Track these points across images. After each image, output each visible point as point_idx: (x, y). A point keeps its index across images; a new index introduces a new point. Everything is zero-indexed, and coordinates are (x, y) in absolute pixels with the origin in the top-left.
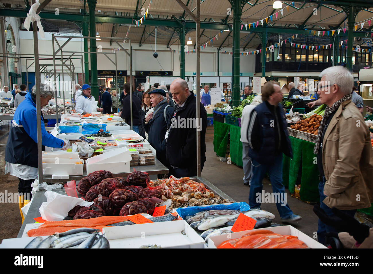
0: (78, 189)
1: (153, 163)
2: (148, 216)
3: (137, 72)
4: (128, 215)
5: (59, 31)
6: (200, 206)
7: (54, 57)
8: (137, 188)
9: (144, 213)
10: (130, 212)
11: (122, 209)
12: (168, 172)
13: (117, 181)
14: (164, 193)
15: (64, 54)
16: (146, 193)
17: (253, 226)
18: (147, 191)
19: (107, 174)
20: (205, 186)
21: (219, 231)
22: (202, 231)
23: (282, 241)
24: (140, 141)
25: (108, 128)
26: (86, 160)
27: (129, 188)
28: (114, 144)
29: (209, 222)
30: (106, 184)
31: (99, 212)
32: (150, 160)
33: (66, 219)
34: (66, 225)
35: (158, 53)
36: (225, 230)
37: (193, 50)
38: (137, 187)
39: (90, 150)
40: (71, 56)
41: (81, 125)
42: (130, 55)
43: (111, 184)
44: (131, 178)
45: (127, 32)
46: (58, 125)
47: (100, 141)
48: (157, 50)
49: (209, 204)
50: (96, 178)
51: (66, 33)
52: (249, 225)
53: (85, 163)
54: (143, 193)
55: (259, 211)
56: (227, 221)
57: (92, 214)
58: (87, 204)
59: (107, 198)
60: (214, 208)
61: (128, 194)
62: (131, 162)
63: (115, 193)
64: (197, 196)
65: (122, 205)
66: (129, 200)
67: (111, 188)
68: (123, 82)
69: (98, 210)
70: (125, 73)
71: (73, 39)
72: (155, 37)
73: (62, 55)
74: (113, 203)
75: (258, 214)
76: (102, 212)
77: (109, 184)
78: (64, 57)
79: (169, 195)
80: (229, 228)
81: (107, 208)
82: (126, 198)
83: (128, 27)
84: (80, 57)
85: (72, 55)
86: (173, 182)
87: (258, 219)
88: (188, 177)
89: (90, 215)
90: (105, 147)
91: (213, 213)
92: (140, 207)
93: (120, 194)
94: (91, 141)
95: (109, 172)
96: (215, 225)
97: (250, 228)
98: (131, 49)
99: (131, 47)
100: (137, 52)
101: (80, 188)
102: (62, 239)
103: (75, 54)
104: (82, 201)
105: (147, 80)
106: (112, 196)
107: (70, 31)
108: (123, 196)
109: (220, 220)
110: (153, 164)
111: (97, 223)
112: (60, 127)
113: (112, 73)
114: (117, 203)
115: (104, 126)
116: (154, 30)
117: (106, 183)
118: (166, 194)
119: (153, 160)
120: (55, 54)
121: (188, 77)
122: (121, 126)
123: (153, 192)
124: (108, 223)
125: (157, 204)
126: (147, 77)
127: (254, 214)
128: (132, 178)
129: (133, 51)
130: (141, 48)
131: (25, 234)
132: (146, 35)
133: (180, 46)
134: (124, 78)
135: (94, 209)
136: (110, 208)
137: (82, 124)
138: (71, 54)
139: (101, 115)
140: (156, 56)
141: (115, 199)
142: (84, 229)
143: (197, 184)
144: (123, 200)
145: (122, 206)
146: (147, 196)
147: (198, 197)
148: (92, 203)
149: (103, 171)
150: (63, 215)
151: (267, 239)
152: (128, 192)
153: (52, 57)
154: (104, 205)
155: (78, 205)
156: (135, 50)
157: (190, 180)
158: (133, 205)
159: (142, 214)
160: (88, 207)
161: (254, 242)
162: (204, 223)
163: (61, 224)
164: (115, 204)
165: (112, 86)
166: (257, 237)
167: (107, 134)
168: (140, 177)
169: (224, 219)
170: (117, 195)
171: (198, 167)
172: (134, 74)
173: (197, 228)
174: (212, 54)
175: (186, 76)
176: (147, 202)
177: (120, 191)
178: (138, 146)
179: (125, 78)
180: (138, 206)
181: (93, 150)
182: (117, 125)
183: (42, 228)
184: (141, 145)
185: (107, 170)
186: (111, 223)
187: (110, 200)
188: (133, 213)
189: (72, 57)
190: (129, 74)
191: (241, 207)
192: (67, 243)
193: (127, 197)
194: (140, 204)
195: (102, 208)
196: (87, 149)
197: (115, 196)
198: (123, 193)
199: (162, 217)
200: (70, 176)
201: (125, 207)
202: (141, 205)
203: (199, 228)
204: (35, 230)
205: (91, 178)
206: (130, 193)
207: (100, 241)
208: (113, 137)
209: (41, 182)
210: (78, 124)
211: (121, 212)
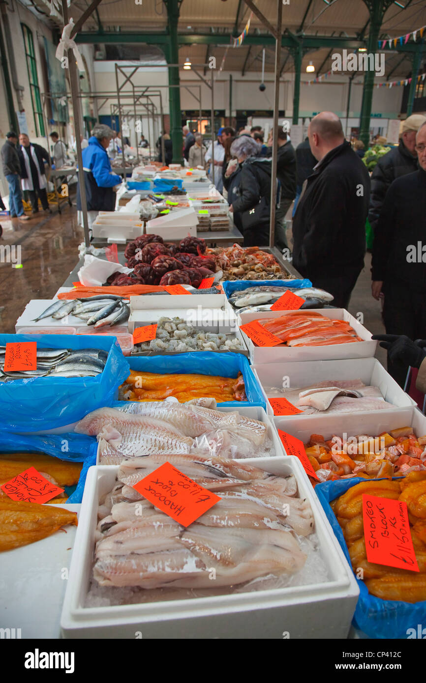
0: (125, 255)
1: (227, 228)
2: (190, 288)
3: (238, 112)
4: (167, 284)
5: (141, 58)
6: (254, 281)
7: (118, 94)
8: (189, 257)
9: (186, 284)
10: (170, 282)
11: (163, 278)
12: (243, 241)
13: (162, 247)
14: (221, 263)
15: (136, 89)
16: (197, 262)
17: (299, 307)
18: (197, 260)
19: (155, 238)
20: (276, 259)
21: (255, 309)
22: (239, 308)
23: (325, 325)
24: (218, 202)
25: (184, 185)
26: (147, 223)
27: (180, 256)
28: (186, 205)
29: (248, 298)
30: (148, 250)
31: (137, 280)
32: (224, 225)
33: (103, 285)
34: (96, 291)
35: (266, 85)
36: (263, 308)
37: (313, 80)
38: (189, 255)
39: (153, 211)
40: (144, 92)
41: (153, 181)
42: (212, 88)
43: (155, 250)
44: (183, 244)
45: (223, 56)
46: (125, 181)
47: (171, 200)
48: (265, 81)
49: (266, 279)
50: (143, 243)
51: (148, 60)
52: (294, 305)
53: (145, 225)
54: (192, 263)
55: (314, 290)
56: (271, 298)
57: (129, 281)
58: (127, 271)
59: (149, 265)
60: (269, 284)
61: (171, 262)
62: (198, 226)
63: (157, 259)
64: (258, 269)
65: (162, 273)
66: (171, 268)
67: (154, 254)
68: (220, 126)
69: (136, 278)
70: (222, 113)
71: (140, 70)
72: (262, 61)
73: (134, 92)
74: (155, 271)
75: (312, 293)
76: (141, 280)
77: (153, 250)
78: (136, 94)
79: (226, 266)
80: (268, 307)
81: (148, 277)
82: (167, 266)
83: (225, 48)
84: (158, 93)
85: (146, 91)
86: (237, 251)
87: (309, 299)
88: (257, 247)
89: (126, 283)
90: (173, 208)
91: (265, 289)
92: (181, 277)
93: (162, 262)
94: (160, 200)
95: (158, 236)
96: (255, 302)
97: (295, 308)
98: (231, 81)
99: (231, 77)
100: (239, 84)
101: (127, 254)
102: (85, 303)
103: (150, 89)
104: (121, 267)
105: (249, 122)
106: (153, 263)
107: (153, 58)
108: (165, 264)
109: (262, 297)
110: (227, 230)
111: (130, 291)
112: (129, 183)
113: (207, 114)
114: (158, 271)
115: (180, 182)
116: (262, 52)
117: (149, 248)
118: (223, 265)
119: (227, 225)
120: (119, 90)
121: (304, 119)
122: (201, 183)
123: (205, 262)
124: (141, 292)
125: (208, 276)
126: (249, 119)
127: (306, 293)
128: (185, 243)
129: (233, 83)
130: (244, 78)
131: (56, 297)
132: (252, 58)
133: (294, 75)
134: (220, 120)
135: (132, 276)
136: (151, 277)
137: (155, 179)
138: (144, 89)
139: (182, 168)
140: (262, 89)
141: (156, 267)
142: (110, 296)
143: (267, 256)
144: (164, 268)
145: (163, 275)
146: (197, 266)
147: (258, 271)
148: (133, 270)
149: (151, 235)
150: (101, 281)
151: (307, 322)
152: (171, 260)
153: (116, 94)
154: (144, 272)
155: (118, 272)
156: (237, 81)
157: (259, 250)
158: (174, 274)
159: (183, 285)
160: (128, 274)
161: (289, 323)
162: (243, 298)
163: (91, 289)
164: (157, 273)
165: (207, 131)
166: (295, 319)
167: (181, 193)
168: (193, 243)
169: (267, 296)
170: (159, 262)
171: (272, 235)
172: (234, 114)
173: (234, 304)
174: (340, 87)
175: (301, 118)
176: (192, 272)
177: (162, 257)
178: (214, 207)
179: (223, 120)
180: (179, 275)
181: (157, 211)
182: (196, 181)
183: (73, 292)
184: (218, 207)
185: (156, 234)
186: (145, 292)
187: (152, 268)
188: (172, 283)
189: (146, 94)
190: (227, 114)
191: (302, 285)
192: (88, 308)
193: (169, 265)
194: (182, 273)
195: (142, 276)
196: (150, 209)
197: (156, 263)
198: (165, 261)
199: (208, 289)
200: (127, 240)
201: (165, 276)
202: (183, 275)
203: (236, 304)
204: (64, 293)
205: (138, 242)
206: (174, 261)
207: (122, 308)
208: (187, 196)
209: (87, 245)
210: (149, 179)
211: (162, 282)
